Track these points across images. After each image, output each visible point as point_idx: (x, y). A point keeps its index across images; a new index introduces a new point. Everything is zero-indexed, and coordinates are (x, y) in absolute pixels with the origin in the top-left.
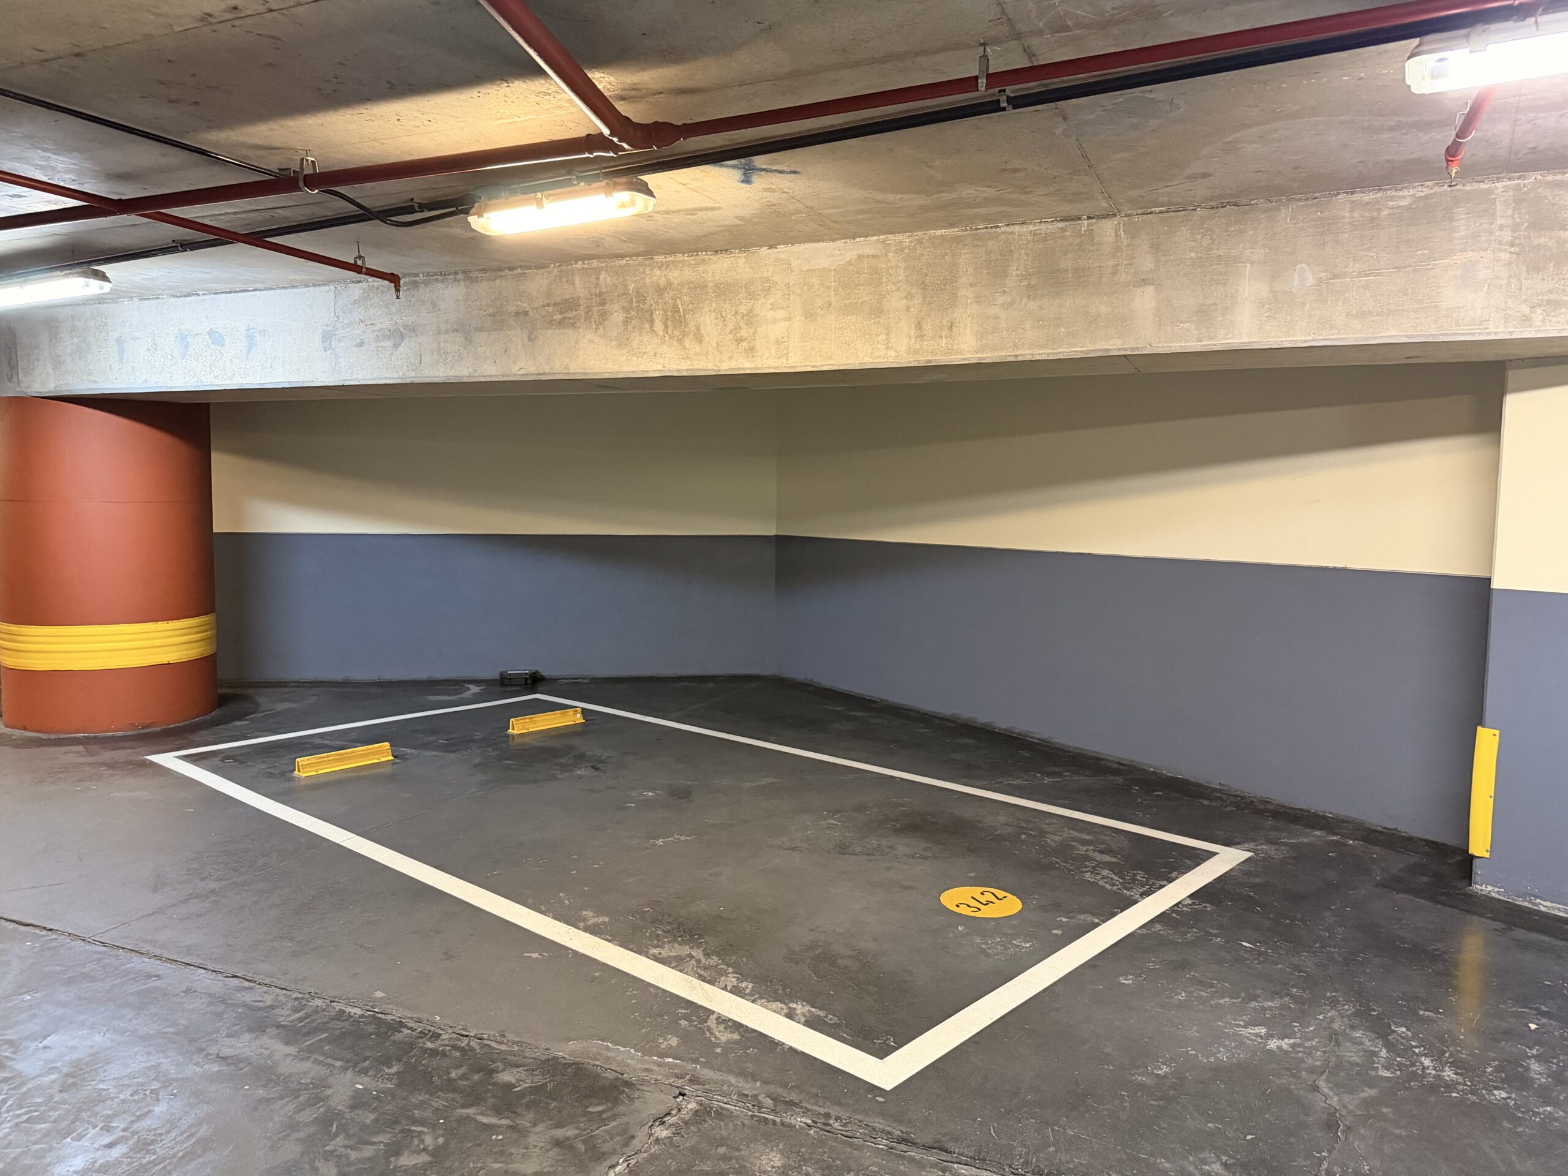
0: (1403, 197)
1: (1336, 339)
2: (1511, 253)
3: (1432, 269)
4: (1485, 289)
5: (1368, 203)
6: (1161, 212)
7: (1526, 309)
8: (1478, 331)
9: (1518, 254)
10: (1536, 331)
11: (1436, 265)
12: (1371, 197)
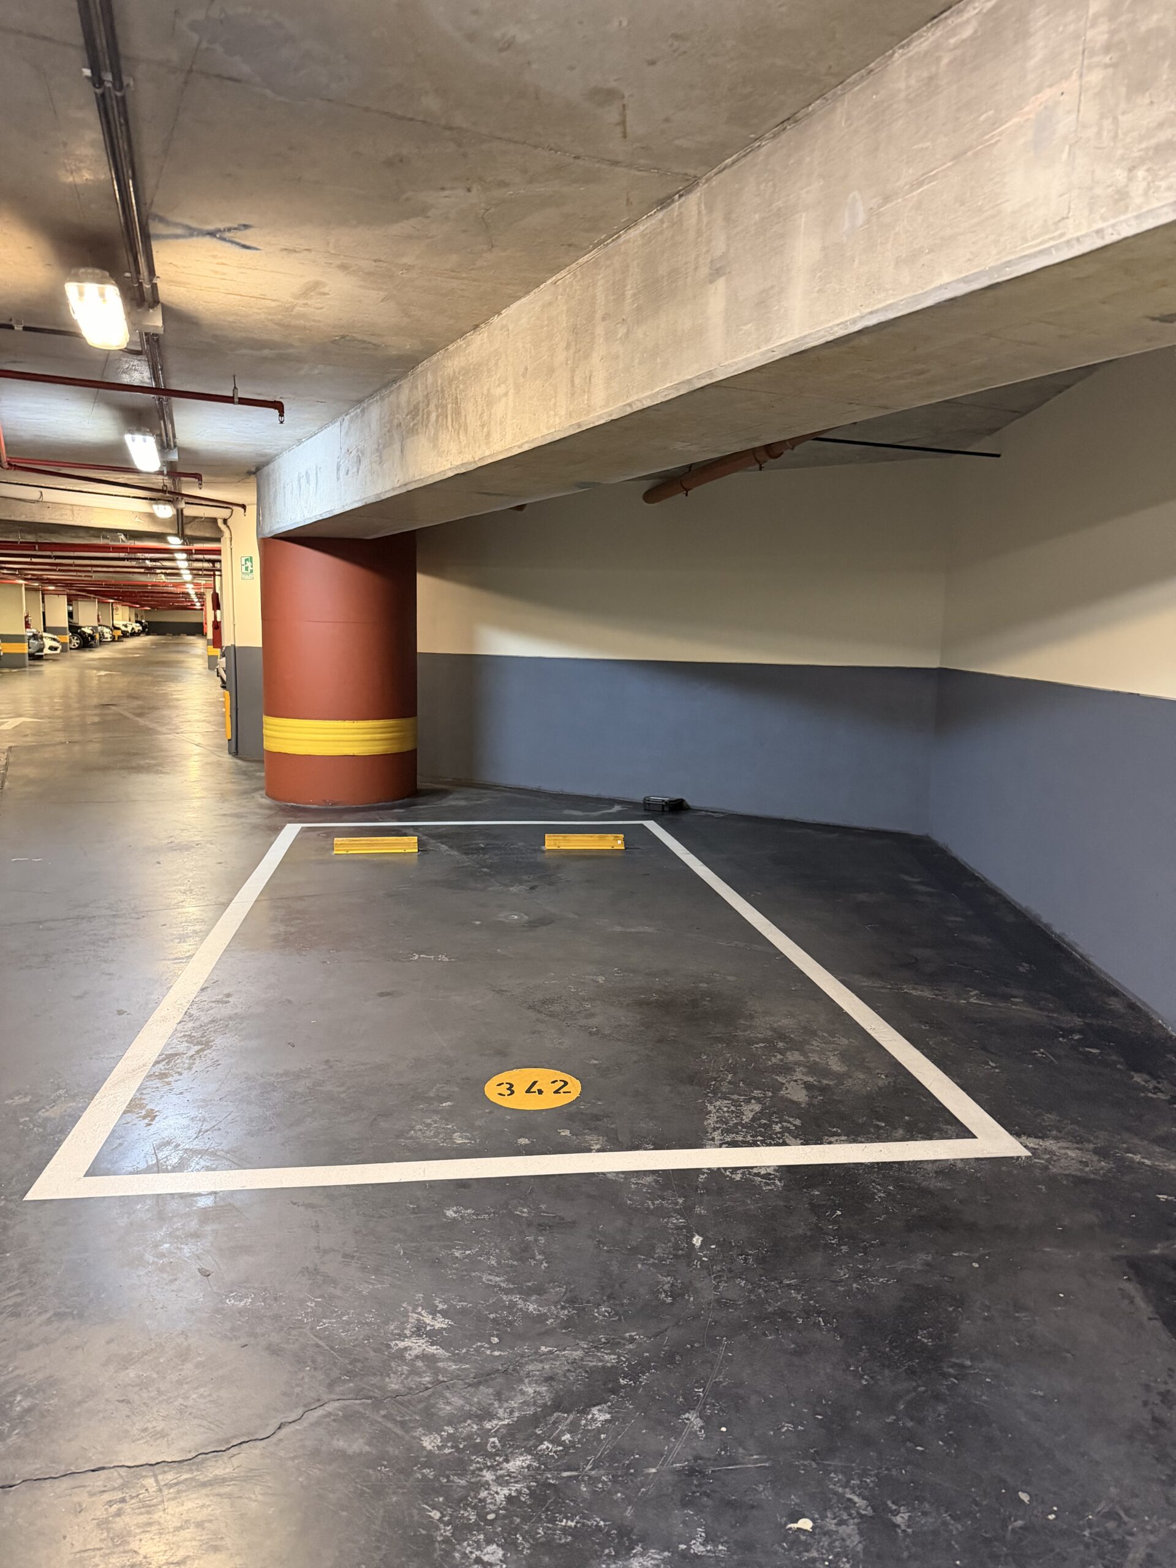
0: (968, 21)
1: (885, 309)
2: (1106, 66)
3: (997, 142)
4: (1065, 156)
5: (926, 54)
6: (733, 163)
7: (1120, 175)
8: (1052, 243)
9: (1114, 66)
10: (1137, 217)
11: (1000, 134)
12: (931, 40)
